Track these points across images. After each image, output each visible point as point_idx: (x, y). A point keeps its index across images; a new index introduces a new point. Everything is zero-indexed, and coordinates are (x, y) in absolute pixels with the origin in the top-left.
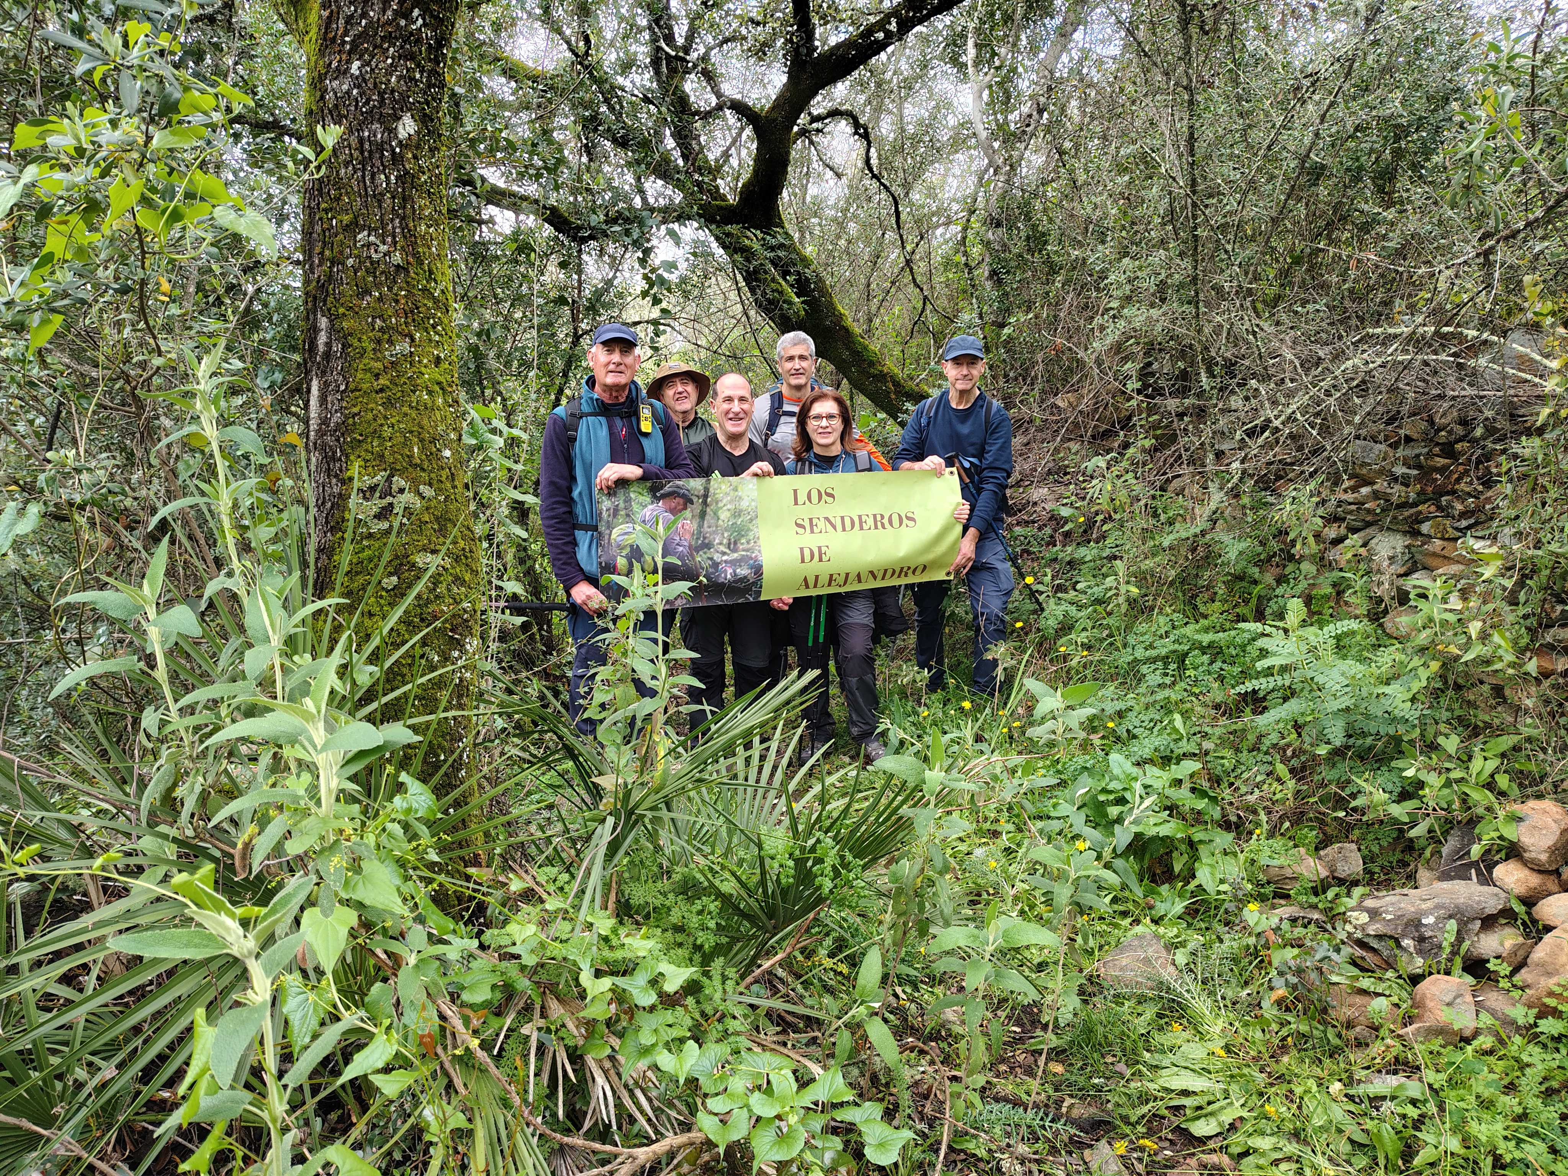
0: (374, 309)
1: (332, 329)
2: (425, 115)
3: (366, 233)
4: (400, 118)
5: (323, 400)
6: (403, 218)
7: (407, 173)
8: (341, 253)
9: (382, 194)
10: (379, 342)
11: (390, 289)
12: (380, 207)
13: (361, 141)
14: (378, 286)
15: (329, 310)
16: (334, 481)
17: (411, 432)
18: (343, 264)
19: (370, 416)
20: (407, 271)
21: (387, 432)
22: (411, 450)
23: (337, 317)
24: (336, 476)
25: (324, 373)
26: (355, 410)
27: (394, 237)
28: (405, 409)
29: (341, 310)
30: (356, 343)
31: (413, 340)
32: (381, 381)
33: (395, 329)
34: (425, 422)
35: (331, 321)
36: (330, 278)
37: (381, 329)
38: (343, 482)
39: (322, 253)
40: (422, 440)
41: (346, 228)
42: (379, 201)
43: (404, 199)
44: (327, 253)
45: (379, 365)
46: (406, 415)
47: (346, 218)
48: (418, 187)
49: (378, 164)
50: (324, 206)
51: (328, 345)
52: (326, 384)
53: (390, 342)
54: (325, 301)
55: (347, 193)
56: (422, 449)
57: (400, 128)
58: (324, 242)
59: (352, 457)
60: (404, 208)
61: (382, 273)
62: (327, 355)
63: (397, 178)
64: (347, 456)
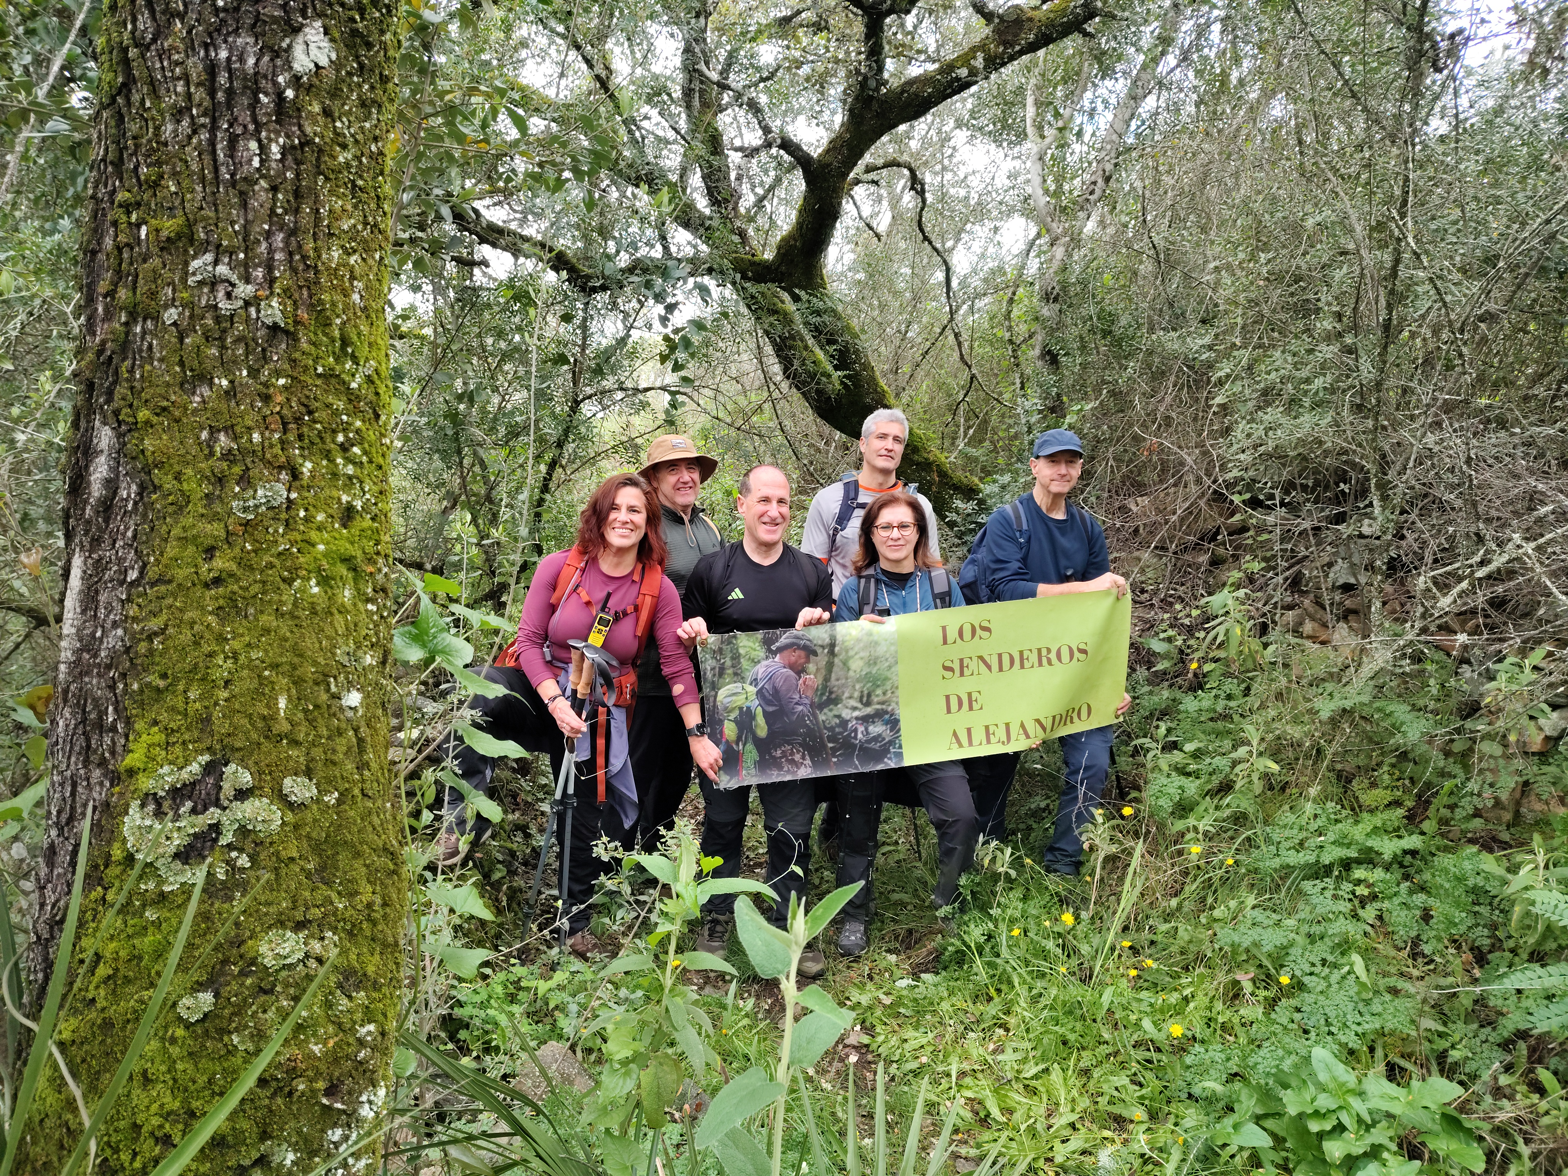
0: (216, 413)
1: (120, 452)
2: (355, 33)
3: (209, 257)
4: (297, 30)
5: (89, 599)
6: (293, 232)
7: (306, 142)
8: (153, 295)
9: (250, 181)
10: (221, 480)
11: (254, 373)
12: (244, 205)
13: (212, 69)
14: (227, 366)
15: (116, 413)
16: (97, 773)
17: (275, 666)
18: (156, 318)
19: (186, 636)
20: (292, 337)
21: (222, 668)
22: (272, 704)
23: (134, 427)
24: (103, 763)
25: (96, 542)
26: (154, 624)
27: (270, 268)
28: (268, 619)
29: (143, 414)
30: (169, 483)
31: (295, 475)
32: (219, 563)
33: (259, 455)
34: (309, 643)
35: (120, 436)
36: (125, 345)
37: (228, 455)
38: (115, 778)
39: (111, 294)
40: (298, 682)
41: (167, 245)
42: (242, 193)
43: (297, 194)
44: (123, 294)
45: (216, 529)
46: (267, 631)
47: (169, 225)
48: (332, 175)
49: (245, 117)
50: (122, 196)
51: (111, 485)
52: (100, 566)
53: (245, 480)
54: (110, 394)
55: (175, 174)
56: (296, 701)
57: (298, 51)
58: (118, 272)
59: (139, 725)
60: (297, 211)
61: (238, 340)
62: (107, 506)
63: (284, 151)
64: (128, 722)
